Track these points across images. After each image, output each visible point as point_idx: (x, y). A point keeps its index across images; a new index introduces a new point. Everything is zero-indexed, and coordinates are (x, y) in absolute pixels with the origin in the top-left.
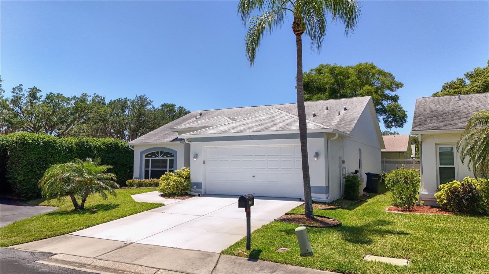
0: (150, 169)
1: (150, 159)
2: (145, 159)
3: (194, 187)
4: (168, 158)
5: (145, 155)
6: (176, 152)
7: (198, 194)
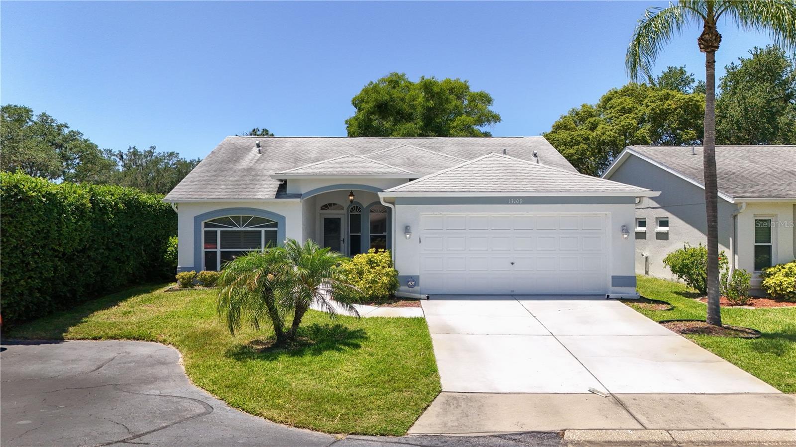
0: (219, 250)
1: (219, 230)
2: (205, 231)
3: (410, 283)
4: (263, 230)
5: (205, 223)
6: (283, 218)
7: (425, 296)
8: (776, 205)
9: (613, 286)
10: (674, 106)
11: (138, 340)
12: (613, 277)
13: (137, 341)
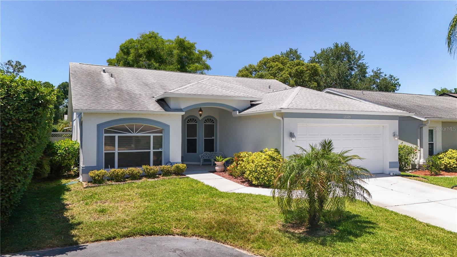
0: (116, 152)
1: (117, 135)
2: (105, 136)
4: (152, 135)
5: (105, 130)
6: (168, 126)
8: (435, 122)
9: (390, 168)
10: (305, 69)
11: (151, 235)
12: (390, 163)
13: (151, 237)
